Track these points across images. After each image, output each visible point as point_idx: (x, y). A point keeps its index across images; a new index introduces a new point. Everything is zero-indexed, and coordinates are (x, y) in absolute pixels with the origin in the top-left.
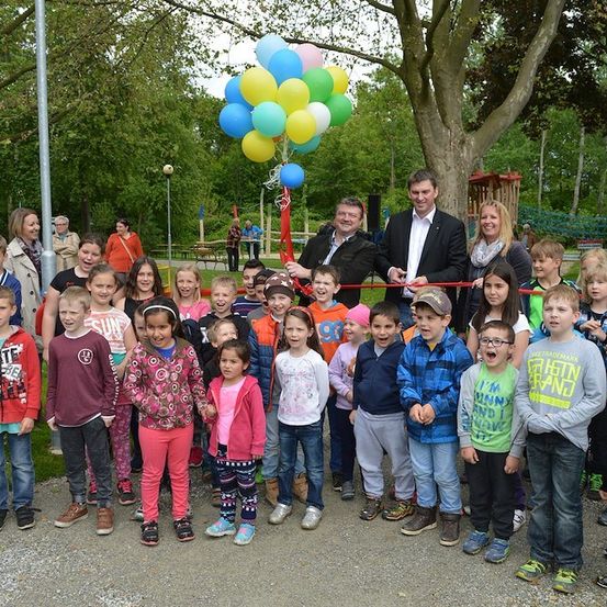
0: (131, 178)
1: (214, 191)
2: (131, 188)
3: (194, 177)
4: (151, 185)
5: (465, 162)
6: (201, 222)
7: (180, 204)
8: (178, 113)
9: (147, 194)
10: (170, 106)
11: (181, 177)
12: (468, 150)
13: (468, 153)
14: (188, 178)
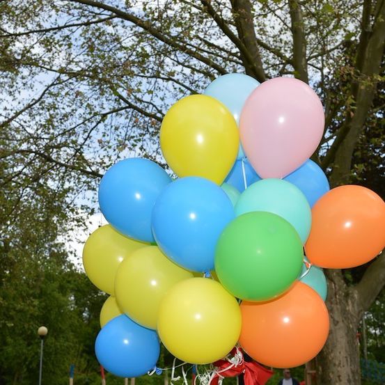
0: (9, 340)
1: (84, 351)
2: (9, 349)
3: (67, 340)
4: (29, 345)
5: (352, 315)
6: (71, 380)
7: (53, 364)
8: (56, 285)
9: (24, 354)
10: (49, 277)
11: (56, 338)
12: (353, 303)
13: (353, 306)
14: (62, 340)
